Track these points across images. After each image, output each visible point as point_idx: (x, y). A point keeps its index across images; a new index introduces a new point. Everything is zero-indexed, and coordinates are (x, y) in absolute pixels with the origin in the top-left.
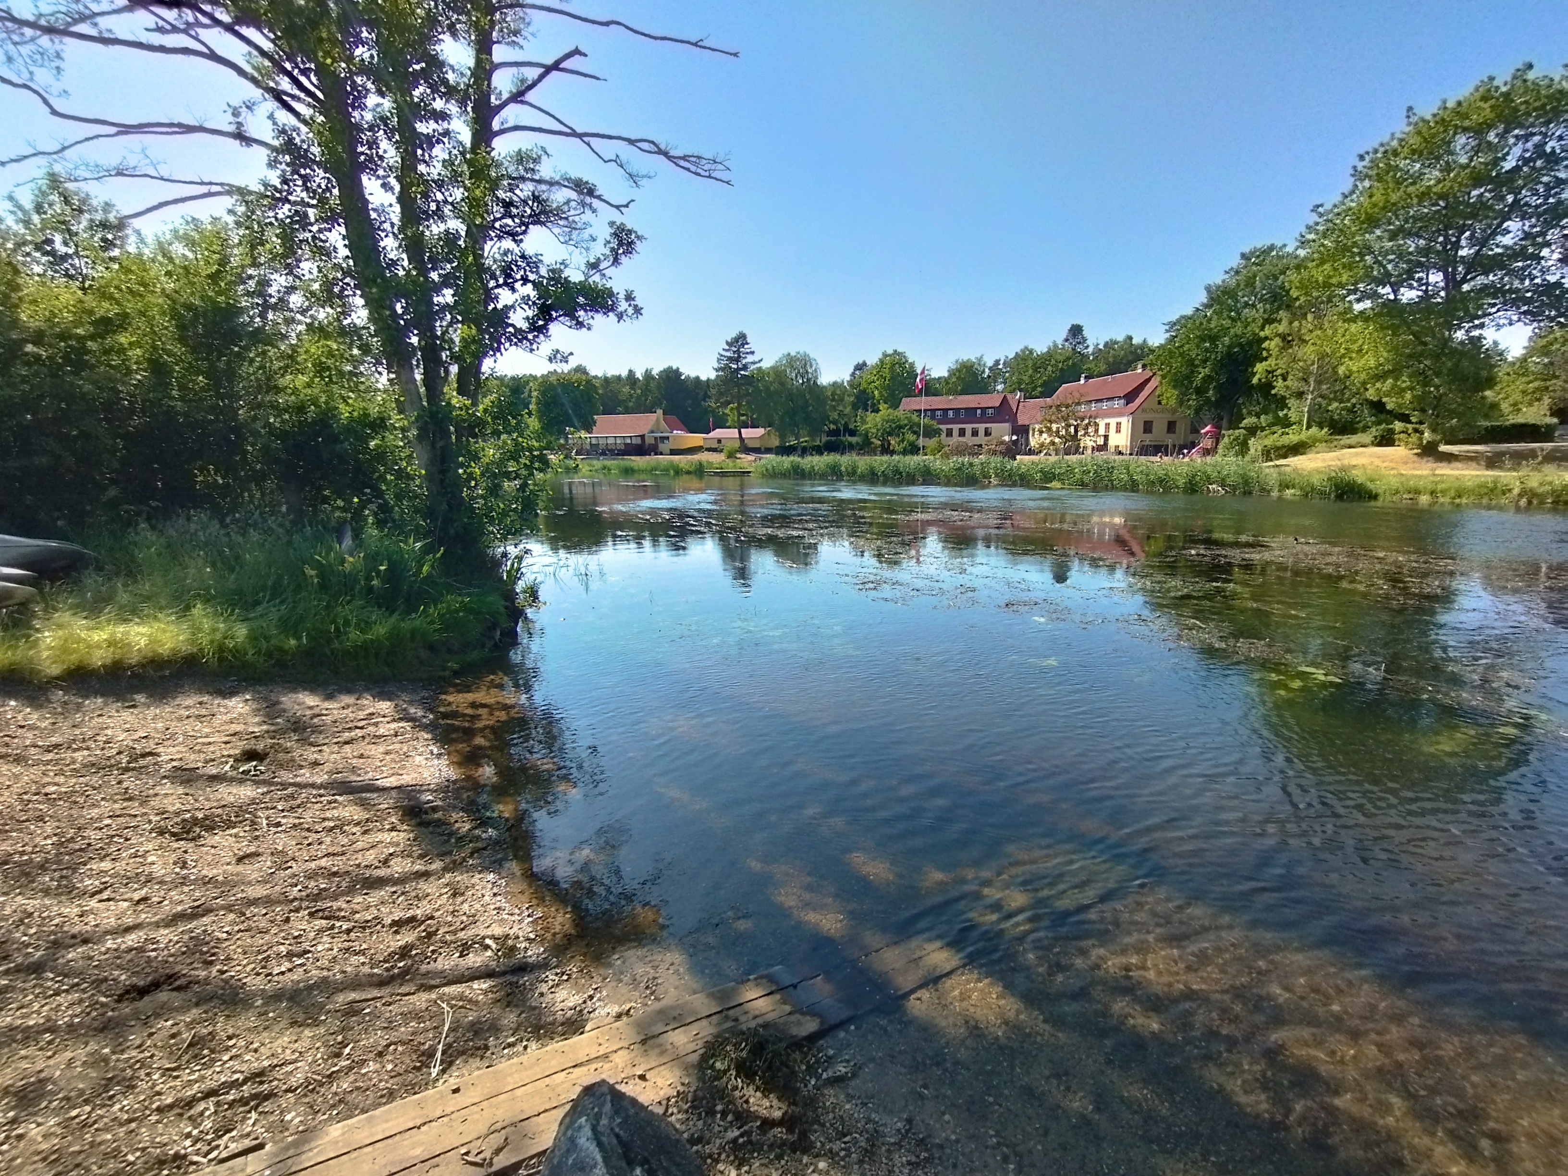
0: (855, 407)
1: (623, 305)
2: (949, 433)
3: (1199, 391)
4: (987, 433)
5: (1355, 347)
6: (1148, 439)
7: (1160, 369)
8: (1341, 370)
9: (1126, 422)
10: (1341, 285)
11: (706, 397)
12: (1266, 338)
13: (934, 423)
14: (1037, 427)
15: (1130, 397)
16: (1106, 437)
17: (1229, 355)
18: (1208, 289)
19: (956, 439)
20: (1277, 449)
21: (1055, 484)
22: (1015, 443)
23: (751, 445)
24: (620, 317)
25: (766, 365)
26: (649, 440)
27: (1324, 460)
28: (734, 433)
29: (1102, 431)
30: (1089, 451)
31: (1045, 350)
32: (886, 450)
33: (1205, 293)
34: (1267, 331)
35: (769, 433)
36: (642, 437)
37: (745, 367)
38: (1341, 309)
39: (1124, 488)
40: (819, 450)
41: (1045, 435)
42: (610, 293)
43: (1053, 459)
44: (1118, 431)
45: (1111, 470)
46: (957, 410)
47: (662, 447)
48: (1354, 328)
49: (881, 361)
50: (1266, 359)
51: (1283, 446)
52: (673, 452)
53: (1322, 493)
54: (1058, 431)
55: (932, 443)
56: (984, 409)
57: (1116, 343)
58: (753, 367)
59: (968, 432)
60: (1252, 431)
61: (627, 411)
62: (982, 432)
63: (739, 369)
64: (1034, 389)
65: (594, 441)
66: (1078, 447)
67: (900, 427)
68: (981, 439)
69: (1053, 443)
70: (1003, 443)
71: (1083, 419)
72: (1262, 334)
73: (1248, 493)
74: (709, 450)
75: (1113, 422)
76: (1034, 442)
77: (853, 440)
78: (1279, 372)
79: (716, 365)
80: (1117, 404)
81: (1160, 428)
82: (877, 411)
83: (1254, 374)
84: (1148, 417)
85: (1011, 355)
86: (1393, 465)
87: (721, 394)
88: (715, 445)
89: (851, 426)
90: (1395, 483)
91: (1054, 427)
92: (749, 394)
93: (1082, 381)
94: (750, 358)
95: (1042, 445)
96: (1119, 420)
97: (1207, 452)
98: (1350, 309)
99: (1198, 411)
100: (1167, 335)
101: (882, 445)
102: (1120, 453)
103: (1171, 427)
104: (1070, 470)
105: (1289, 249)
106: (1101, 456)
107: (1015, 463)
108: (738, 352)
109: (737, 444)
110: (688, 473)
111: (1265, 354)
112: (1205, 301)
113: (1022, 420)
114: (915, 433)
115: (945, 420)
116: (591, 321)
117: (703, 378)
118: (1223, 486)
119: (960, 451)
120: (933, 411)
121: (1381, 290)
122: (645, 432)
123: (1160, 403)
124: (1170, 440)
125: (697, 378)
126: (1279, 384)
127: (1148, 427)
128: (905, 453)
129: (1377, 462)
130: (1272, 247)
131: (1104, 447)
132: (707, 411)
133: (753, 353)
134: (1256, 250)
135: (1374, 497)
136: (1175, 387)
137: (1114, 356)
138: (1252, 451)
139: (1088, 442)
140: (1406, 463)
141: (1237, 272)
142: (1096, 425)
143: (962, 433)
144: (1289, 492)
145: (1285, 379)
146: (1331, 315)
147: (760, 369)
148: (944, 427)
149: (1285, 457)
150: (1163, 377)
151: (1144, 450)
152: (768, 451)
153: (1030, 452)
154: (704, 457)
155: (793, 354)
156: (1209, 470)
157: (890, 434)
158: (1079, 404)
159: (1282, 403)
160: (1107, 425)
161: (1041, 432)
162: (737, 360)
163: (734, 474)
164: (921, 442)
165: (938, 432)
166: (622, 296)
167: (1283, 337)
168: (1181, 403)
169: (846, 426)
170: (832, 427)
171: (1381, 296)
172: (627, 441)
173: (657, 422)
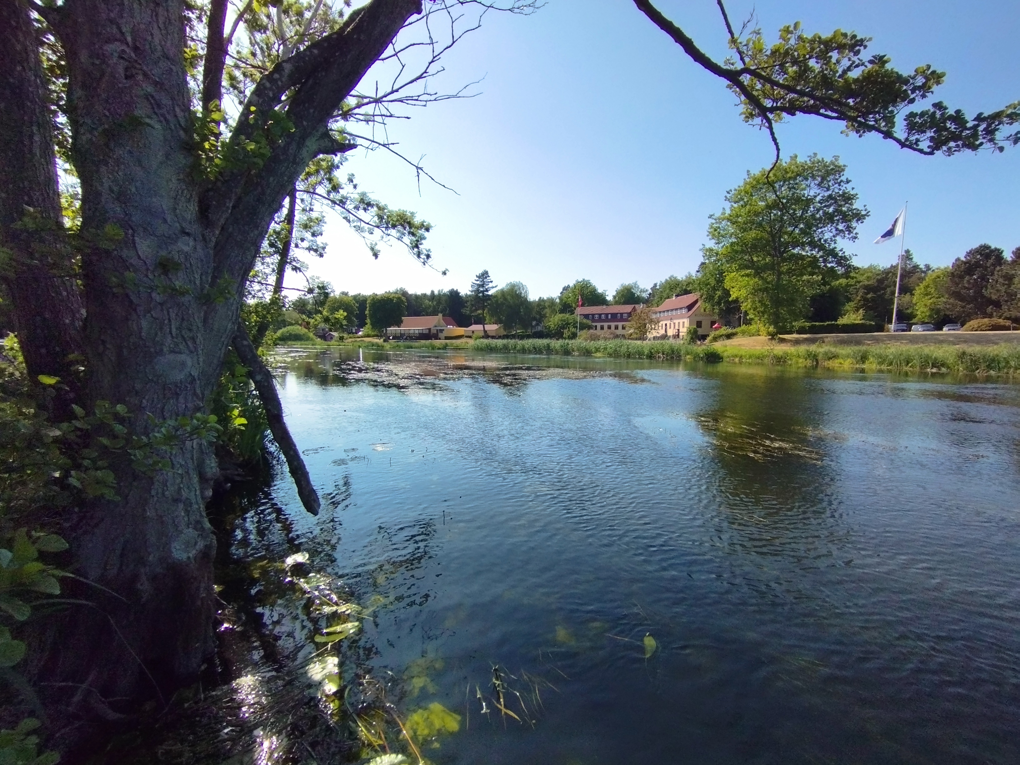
2: (602, 328)
4: (623, 328)
9: (687, 322)
11: (465, 305)
15: (690, 307)
19: (606, 331)
23: (491, 334)
25: (499, 289)
26: (434, 331)
28: (480, 327)
35: (500, 327)
36: (430, 329)
37: (488, 290)
44: (684, 326)
46: (607, 315)
47: (440, 335)
49: (575, 286)
52: (447, 338)
56: (622, 314)
58: (492, 290)
59: (613, 327)
62: (620, 327)
63: (484, 291)
65: (402, 332)
68: (620, 331)
74: (468, 337)
75: (681, 321)
79: (471, 289)
80: (682, 313)
81: (707, 325)
84: (699, 319)
87: (473, 305)
88: (471, 334)
93: (673, 299)
96: (684, 320)
108: (484, 281)
109: (483, 334)
115: (600, 320)
120: (593, 315)
122: (432, 327)
123: (705, 311)
127: (699, 324)
142: (674, 323)
143: (609, 328)
147: (495, 291)
148: (593, 324)
150: (705, 298)
152: (500, 337)
154: (464, 341)
155: (513, 282)
160: (679, 323)
172: (421, 332)
173: (439, 321)
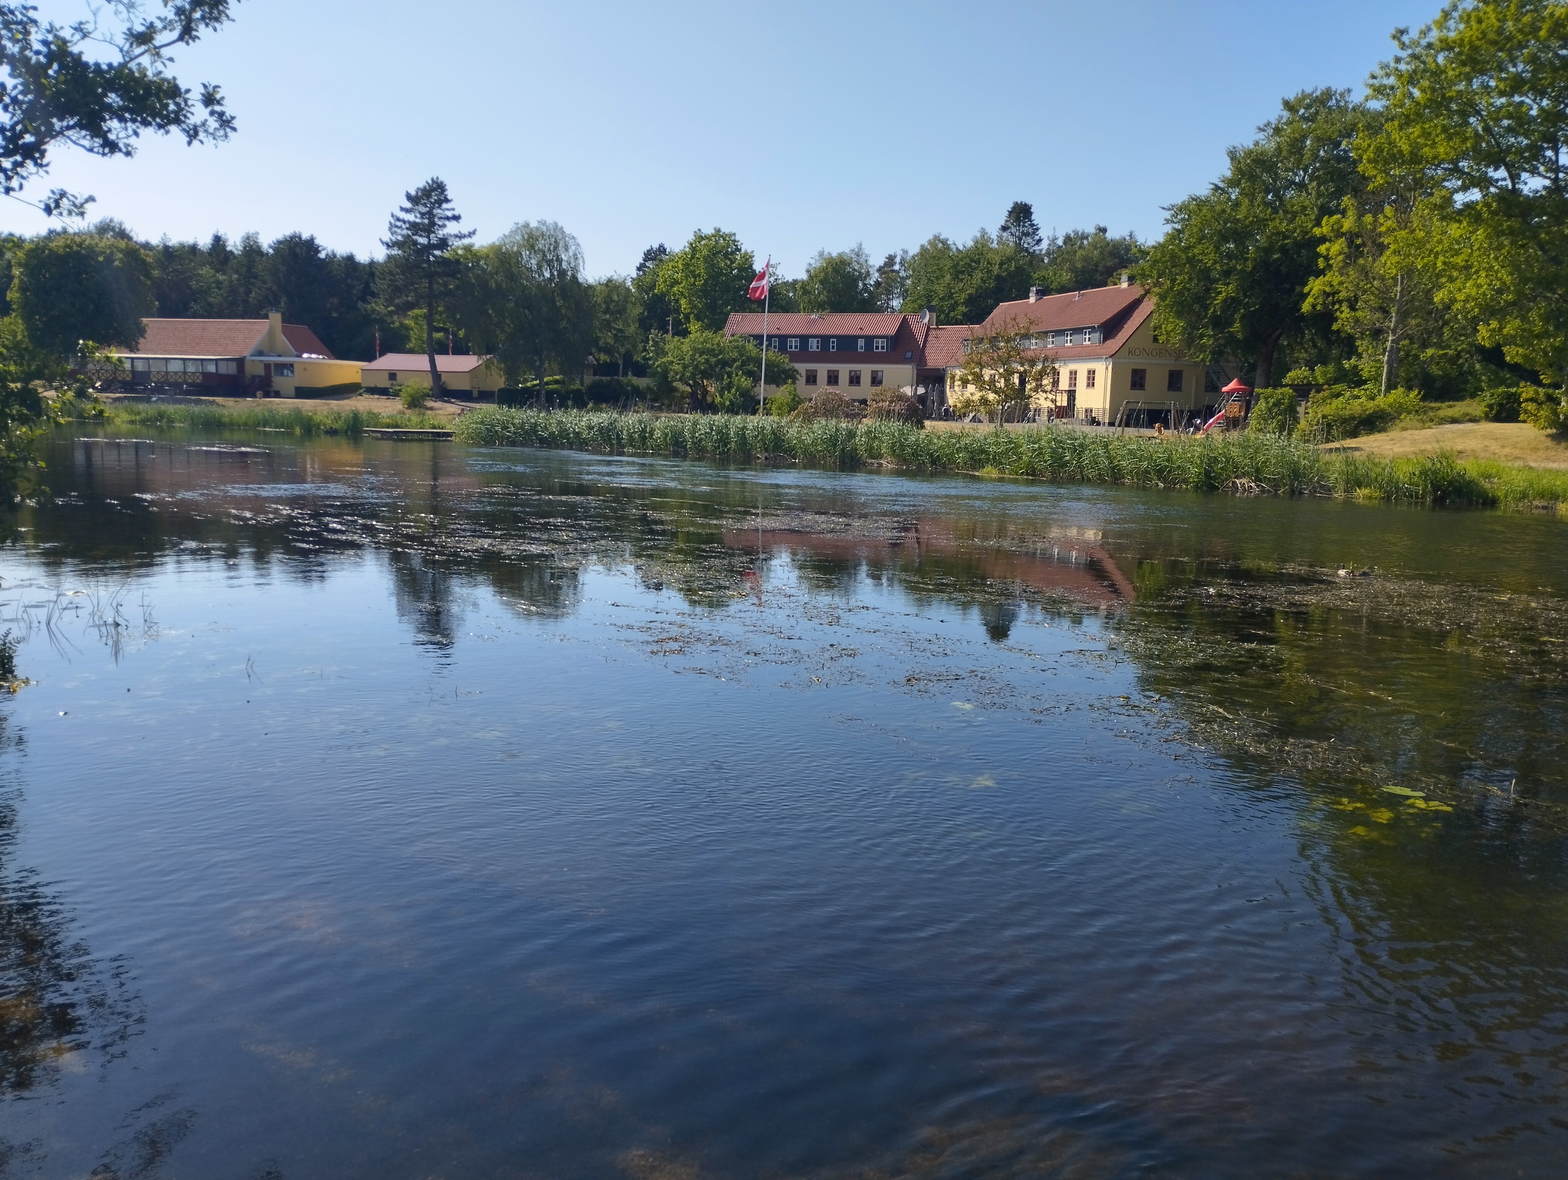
0: (645, 325)
1: (199, 114)
2: (811, 379)
3: (1220, 323)
4: (876, 380)
5: (1459, 260)
6: (1141, 400)
7: (1157, 284)
8: (1439, 297)
9: (1103, 371)
10: (1436, 162)
11: (368, 293)
12: (1323, 240)
13: (784, 359)
14: (958, 373)
15: (1110, 328)
16: (1071, 394)
17: (1263, 262)
18: (1233, 155)
19: (822, 388)
20: (1345, 421)
21: (989, 471)
22: (922, 399)
23: (454, 384)
24: (193, 134)
25: (482, 241)
26: (254, 368)
27: (1414, 442)
28: (421, 362)
29: (1064, 384)
30: (1044, 417)
31: (970, 244)
32: (703, 405)
33: (1227, 162)
34: (1324, 229)
35: (488, 365)
36: (240, 362)
37: (443, 243)
38: (1436, 199)
39: (1100, 481)
40: (580, 401)
41: (971, 388)
42: (174, 91)
43: (985, 429)
44: (1091, 383)
45: (1079, 450)
46: (825, 339)
47: (279, 382)
48: (1455, 230)
49: (693, 249)
50: (1321, 273)
51: (1353, 418)
52: (303, 393)
53: (1413, 497)
54: (993, 381)
55: (781, 393)
56: (869, 339)
57: (1084, 237)
58: (458, 243)
59: (844, 378)
60: (1303, 391)
61: (211, 313)
62: (866, 379)
63: (430, 247)
64: (953, 308)
65: (140, 367)
66: (1027, 408)
67: (725, 363)
68: (866, 389)
69: (984, 401)
70: (901, 398)
71: (1033, 362)
72: (1317, 231)
73: (1294, 493)
74: (374, 391)
75: (1082, 369)
76: (954, 396)
77: (642, 382)
78: (1343, 295)
79: (387, 237)
80: (1087, 340)
81: (1156, 380)
82: (685, 333)
83: (1304, 296)
84: (1139, 362)
85: (914, 250)
86: (1517, 452)
87: (397, 290)
88: (384, 383)
89: (638, 358)
90: (1520, 481)
91: (987, 373)
92: (450, 293)
93: (1032, 300)
94: (451, 228)
95: (968, 403)
96: (1092, 365)
97: (1233, 423)
98: (1448, 201)
99: (1218, 354)
100: (1168, 228)
101: (693, 395)
102: (1094, 422)
103: (1175, 380)
104: (1014, 447)
105: (1356, 98)
106: (1063, 426)
107: (923, 434)
108: (430, 215)
109: (427, 383)
110: (332, 432)
111: (1321, 263)
112: (1229, 174)
113: (934, 359)
114: (749, 374)
115: (803, 355)
116: (133, 141)
117: (362, 257)
118: (1258, 480)
119: (830, 409)
120: (783, 339)
121: (1491, 172)
122: (246, 353)
123: (1155, 339)
124: (1172, 403)
125: (350, 258)
126: (1345, 313)
127: (1138, 380)
128: (733, 410)
129: (1494, 447)
130: (1328, 94)
131: (1066, 412)
132: (368, 320)
133: (456, 218)
134: (1305, 96)
135: (1491, 502)
136: (1179, 315)
137: (1085, 259)
138: (1303, 424)
139: (1042, 401)
140: (1536, 449)
141: (1277, 131)
142: (1056, 373)
143: (833, 379)
144: (1361, 493)
145: (1353, 308)
146: (1420, 209)
147: (468, 249)
148: (802, 368)
149: (1354, 434)
150: (1163, 297)
151: (1131, 419)
152: (485, 396)
153: (948, 416)
154: (362, 404)
155: (533, 224)
156: (1235, 452)
157: (706, 375)
158: (1026, 336)
159: (1349, 347)
160: (1073, 375)
161: (965, 382)
162: (429, 229)
163: (420, 438)
164: (762, 390)
165: (790, 376)
166: (195, 96)
167: (1351, 237)
168: (1190, 340)
169: (628, 357)
170: (603, 357)
171: (1491, 182)
172: (212, 368)
173: (271, 333)
